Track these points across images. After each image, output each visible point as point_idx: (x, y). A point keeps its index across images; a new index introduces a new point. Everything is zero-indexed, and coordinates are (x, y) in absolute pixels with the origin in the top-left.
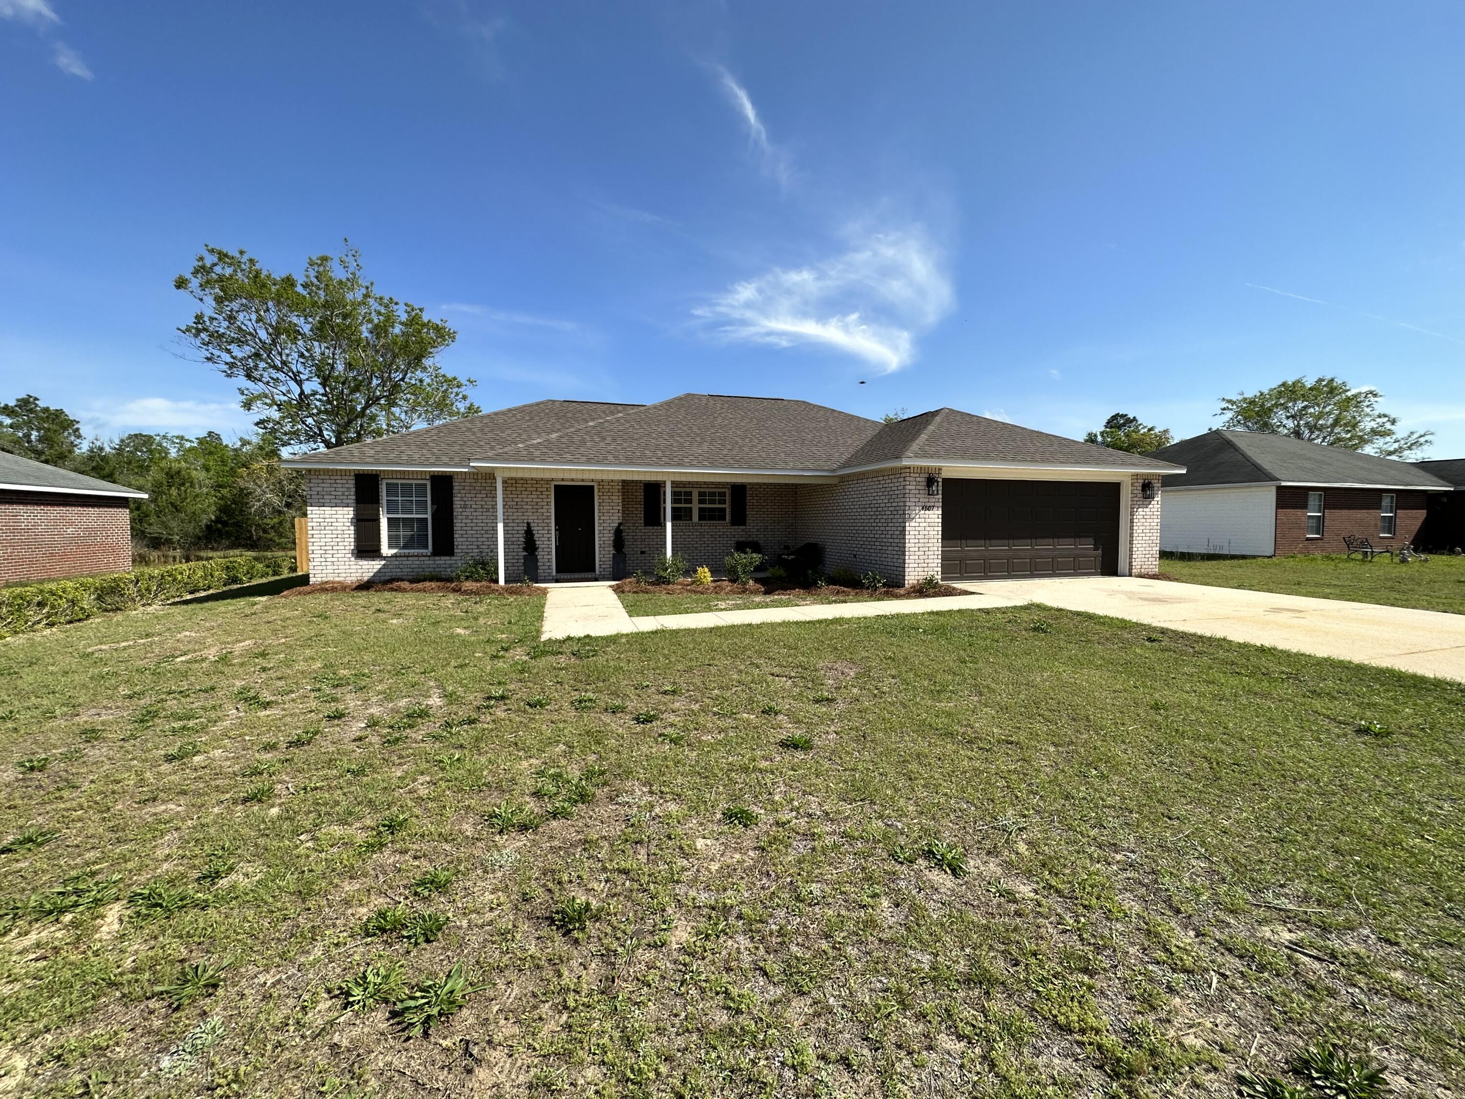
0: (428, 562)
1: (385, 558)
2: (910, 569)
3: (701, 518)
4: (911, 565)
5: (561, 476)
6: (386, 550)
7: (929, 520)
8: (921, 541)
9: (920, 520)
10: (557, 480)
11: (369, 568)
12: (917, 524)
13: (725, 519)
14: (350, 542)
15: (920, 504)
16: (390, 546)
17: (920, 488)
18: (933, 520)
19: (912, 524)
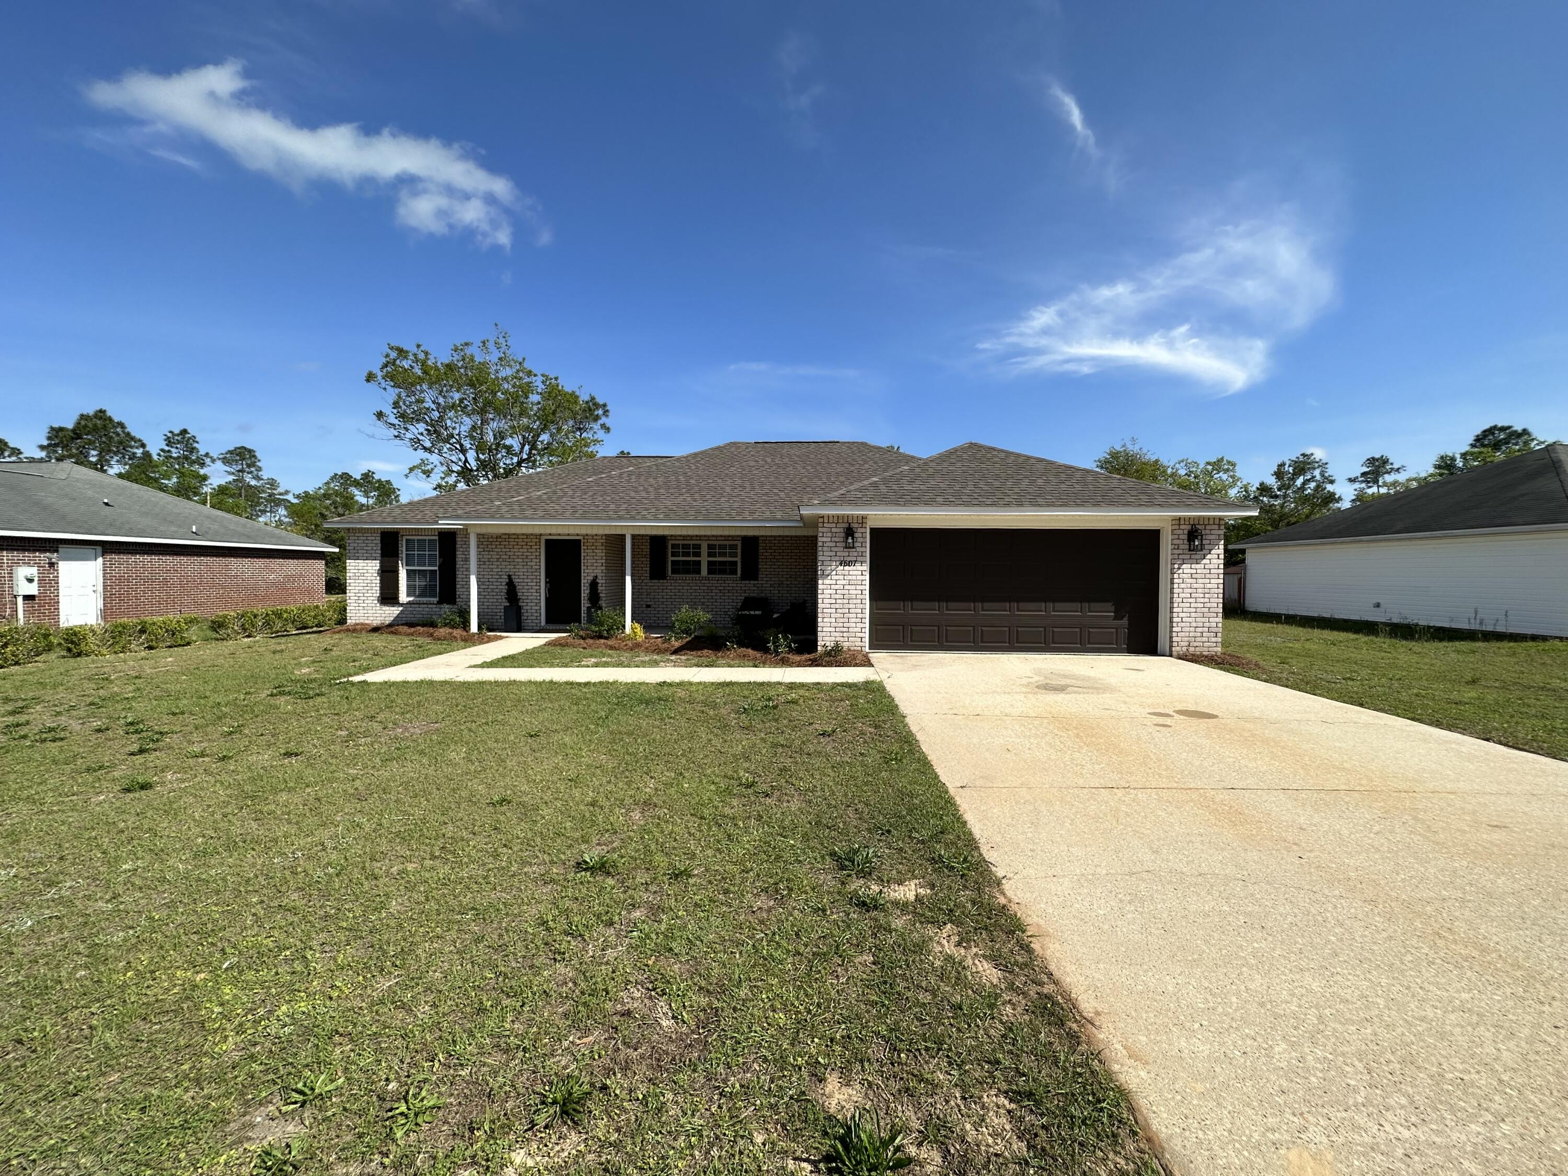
0: (435, 609)
1: (402, 605)
2: (824, 634)
3: (710, 572)
4: (825, 629)
5: (548, 532)
6: (403, 597)
7: (850, 577)
8: (838, 601)
9: (837, 577)
10: (545, 535)
11: (390, 613)
12: (834, 582)
13: (736, 573)
14: (376, 591)
15: (837, 558)
16: (408, 595)
17: (837, 539)
18: (854, 578)
19: (827, 582)
